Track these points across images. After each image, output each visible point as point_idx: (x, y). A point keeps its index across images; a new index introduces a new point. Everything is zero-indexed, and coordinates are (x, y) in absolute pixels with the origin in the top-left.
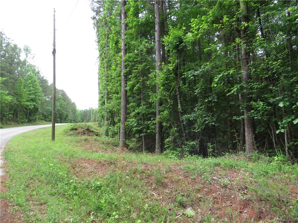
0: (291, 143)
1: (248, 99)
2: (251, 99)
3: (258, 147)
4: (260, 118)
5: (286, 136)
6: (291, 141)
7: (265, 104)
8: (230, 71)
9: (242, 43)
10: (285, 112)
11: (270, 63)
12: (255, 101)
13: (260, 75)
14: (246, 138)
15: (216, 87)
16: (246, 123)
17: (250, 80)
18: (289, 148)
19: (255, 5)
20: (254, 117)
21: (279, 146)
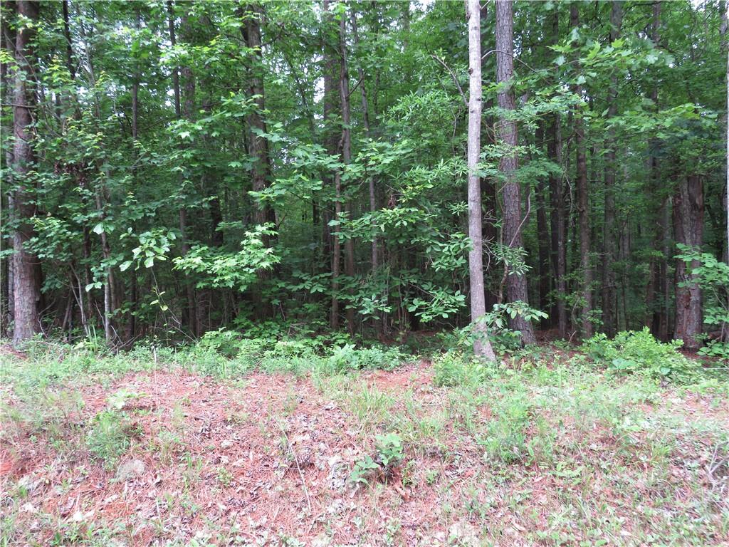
0: (116, 312)
1: (26, 210)
2: (33, 210)
3: (45, 325)
4: (52, 256)
5: (106, 297)
6: (116, 308)
7: (65, 226)
9: (16, 67)
10: (107, 246)
11: (80, 133)
12: (41, 214)
13: (58, 155)
14: (17, 303)
16: (17, 268)
17: (32, 163)
18: (112, 322)
20: (38, 253)
21: (93, 319)
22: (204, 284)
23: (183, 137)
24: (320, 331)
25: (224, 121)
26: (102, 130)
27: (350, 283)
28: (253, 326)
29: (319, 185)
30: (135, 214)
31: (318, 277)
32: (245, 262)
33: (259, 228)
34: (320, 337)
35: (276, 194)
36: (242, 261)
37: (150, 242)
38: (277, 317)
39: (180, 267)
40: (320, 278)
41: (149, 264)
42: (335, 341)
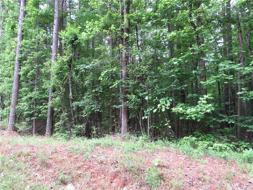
0: (151, 127)
1: (125, 92)
2: (127, 93)
3: (130, 130)
4: (132, 107)
5: (148, 121)
6: (152, 125)
7: (136, 97)
8: (113, 69)
9: (123, 49)
10: (149, 104)
11: (141, 66)
12: (130, 94)
13: (135, 75)
14: (122, 122)
15: (102, 80)
16: (123, 111)
17: (127, 78)
18: (150, 130)
19: (134, 22)
20: (128, 106)
21: (144, 129)
22: (183, 118)
23: (175, 64)
24: (233, 140)
25: (189, 56)
26: (148, 65)
27: (247, 119)
28: (202, 135)
29: (231, 77)
30: (158, 92)
31: (231, 117)
32: (199, 110)
33: (205, 96)
34: (233, 143)
35: (212, 82)
36: (198, 109)
37: (163, 102)
38: (212, 132)
39: (174, 111)
40: (233, 117)
41: (163, 110)
42: (241, 145)
